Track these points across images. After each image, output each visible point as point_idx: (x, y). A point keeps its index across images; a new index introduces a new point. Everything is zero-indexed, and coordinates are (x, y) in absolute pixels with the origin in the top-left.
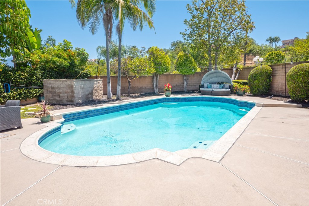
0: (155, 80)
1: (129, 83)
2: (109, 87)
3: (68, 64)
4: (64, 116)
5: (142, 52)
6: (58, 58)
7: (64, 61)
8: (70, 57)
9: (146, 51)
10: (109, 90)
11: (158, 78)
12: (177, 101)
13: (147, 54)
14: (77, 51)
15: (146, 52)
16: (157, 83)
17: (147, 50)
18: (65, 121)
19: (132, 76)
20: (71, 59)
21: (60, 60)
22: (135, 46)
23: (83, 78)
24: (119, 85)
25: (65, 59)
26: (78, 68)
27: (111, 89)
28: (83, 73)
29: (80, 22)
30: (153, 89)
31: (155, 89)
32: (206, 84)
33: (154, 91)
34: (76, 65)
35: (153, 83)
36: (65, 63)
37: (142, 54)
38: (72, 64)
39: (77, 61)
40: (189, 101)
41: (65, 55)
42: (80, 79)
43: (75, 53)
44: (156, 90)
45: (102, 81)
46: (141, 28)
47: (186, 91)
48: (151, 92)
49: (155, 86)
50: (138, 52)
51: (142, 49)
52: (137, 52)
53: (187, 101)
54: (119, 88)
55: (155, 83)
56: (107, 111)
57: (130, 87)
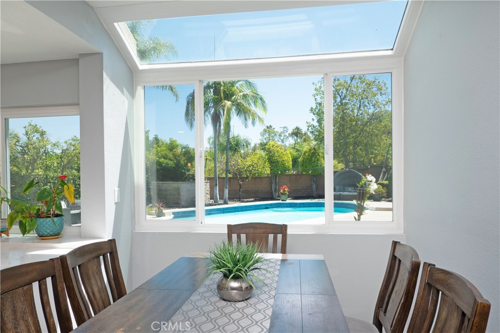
0: (274, 181)
1: (240, 185)
2: (216, 189)
3: (174, 165)
4: (173, 213)
5: (283, 135)
6: (164, 159)
7: (170, 162)
8: (176, 157)
9: (288, 132)
10: (216, 193)
11: (277, 179)
12: (293, 207)
13: (290, 138)
14: (183, 150)
15: (289, 134)
16: (276, 185)
17: (290, 131)
18: (174, 218)
19: (244, 178)
20: (177, 159)
21: (167, 161)
22: (271, 126)
23: (189, 180)
24: (227, 188)
25: (170, 160)
26: (183, 169)
27: (218, 192)
28: (190, 174)
29: (189, 124)
30: (272, 193)
31: (274, 192)
32: (338, 187)
33: (273, 195)
34: (182, 165)
35: (272, 186)
36: (171, 164)
37: (282, 138)
38: (178, 164)
39: (183, 161)
40: (309, 207)
41: (171, 155)
42: (185, 181)
43: (181, 152)
44: (276, 195)
45: (209, 184)
46: (253, 123)
47: (315, 196)
48: (269, 196)
49: (273, 190)
50: (275, 135)
51: (282, 130)
52: (273, 135)
53: (306, 207)
54: (226, 191)
55: (273, 185)
56: (210, 212)
57: (241, 190)
